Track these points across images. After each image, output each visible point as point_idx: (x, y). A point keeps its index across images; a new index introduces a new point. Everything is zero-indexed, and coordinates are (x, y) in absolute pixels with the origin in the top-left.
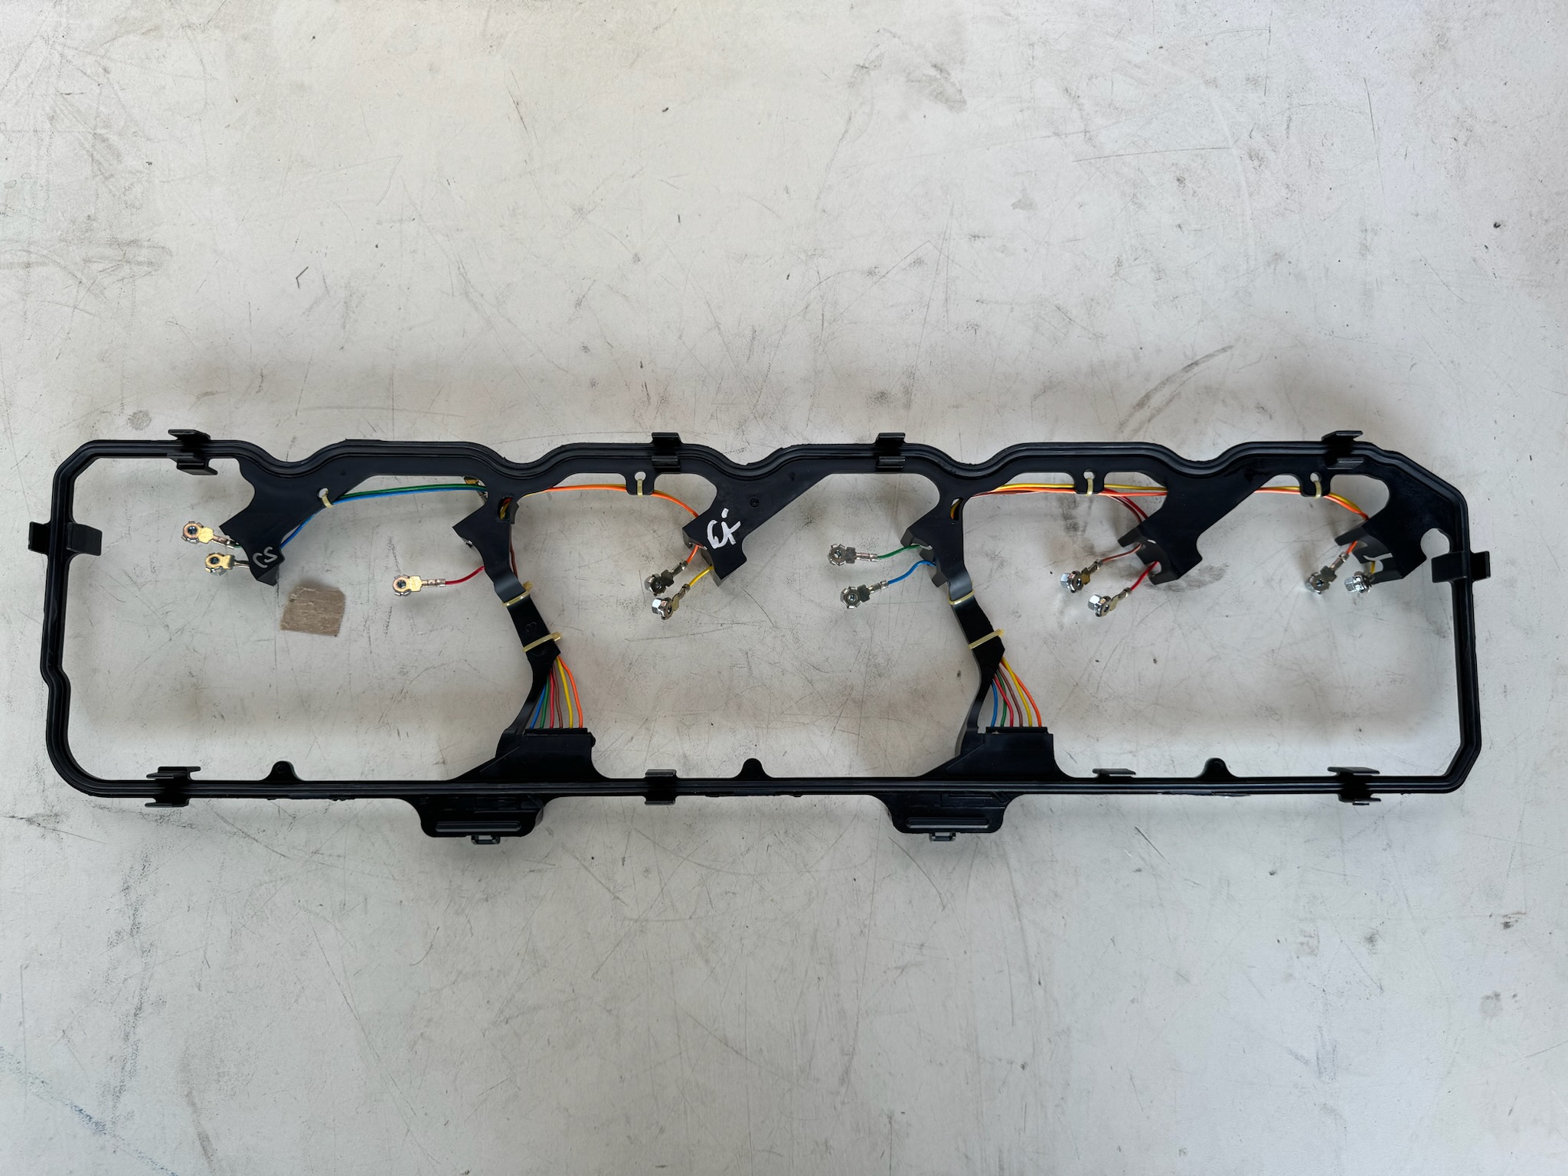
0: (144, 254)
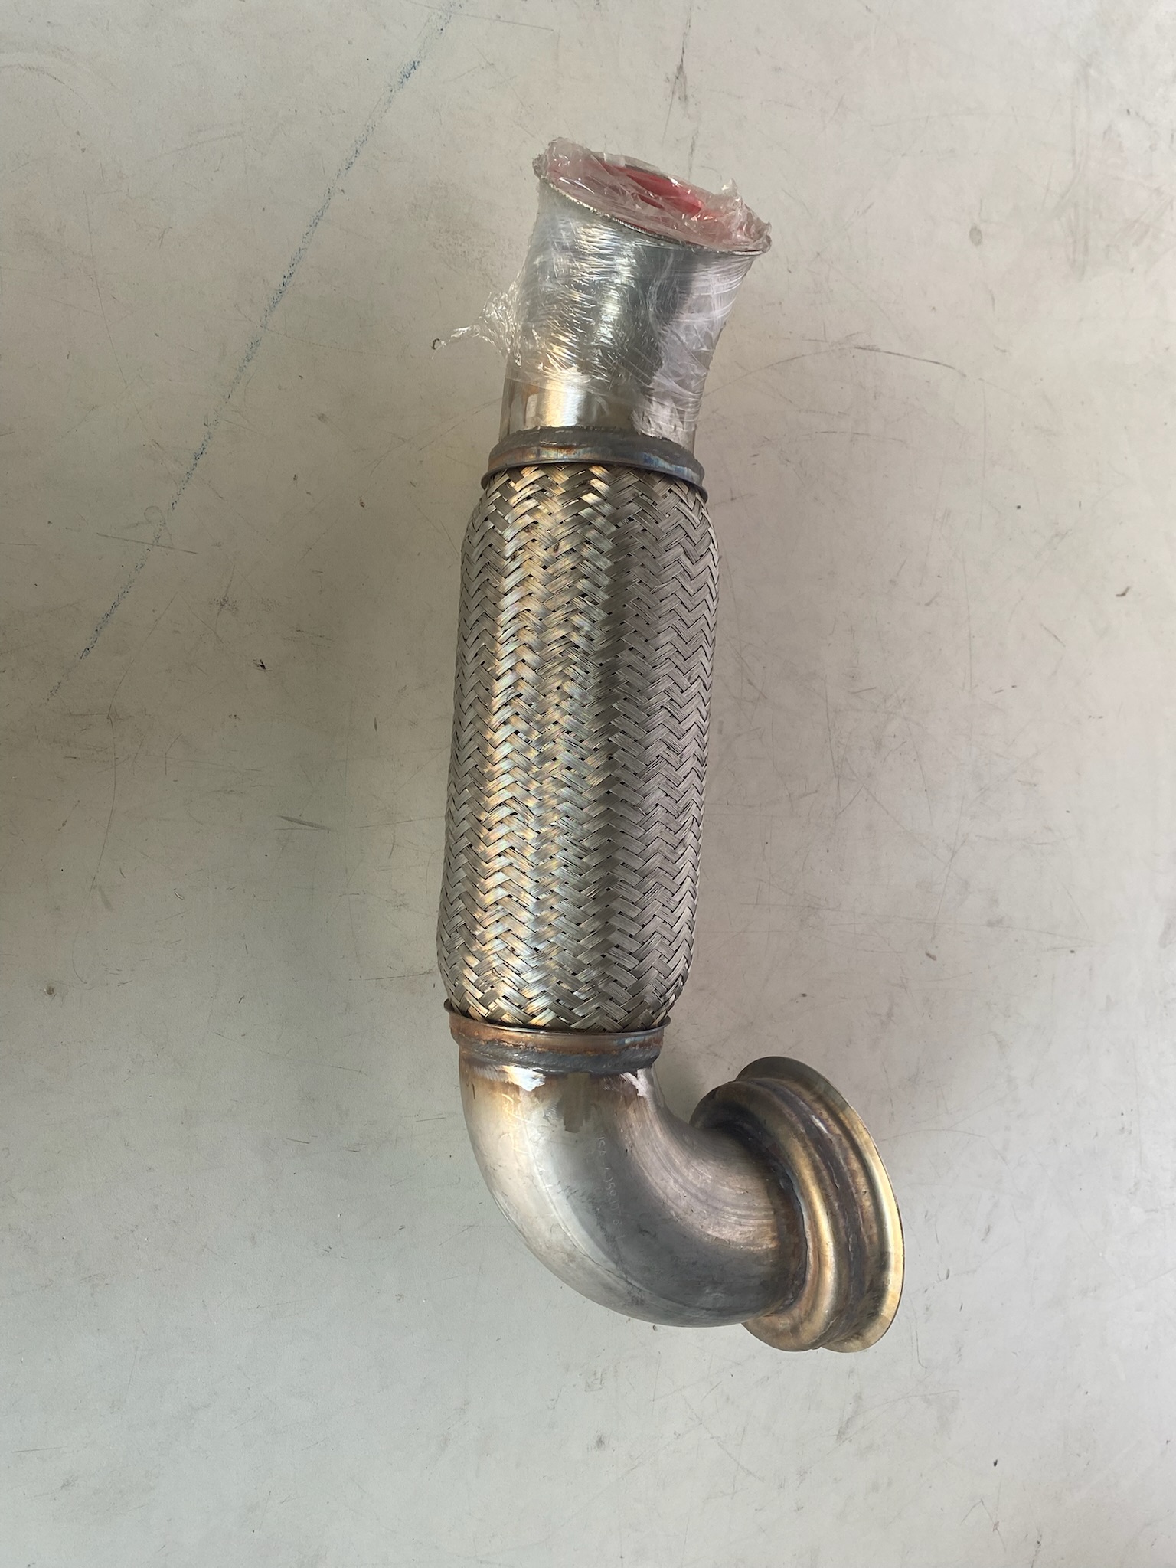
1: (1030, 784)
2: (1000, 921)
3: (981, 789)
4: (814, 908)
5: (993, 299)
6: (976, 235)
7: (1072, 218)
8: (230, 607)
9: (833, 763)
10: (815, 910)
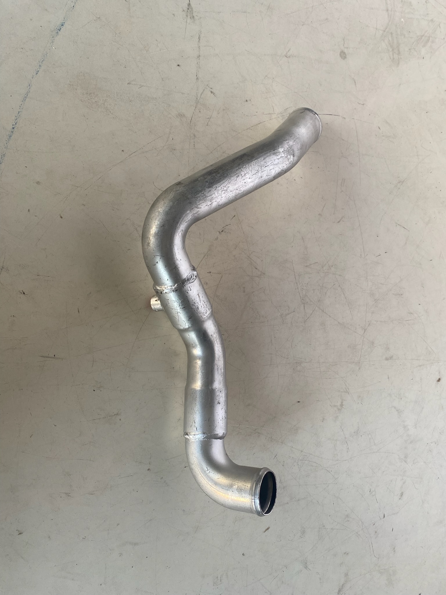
0: (396, 56)
1: (400, 295)
2: (391, 358)
3: (375, 300)
4: (299, 363)
5: (355, 82)
6: (343, 55)
7: (390, 39)
8: (5, 270)
9: (301, 298)
10: (300, 364)
